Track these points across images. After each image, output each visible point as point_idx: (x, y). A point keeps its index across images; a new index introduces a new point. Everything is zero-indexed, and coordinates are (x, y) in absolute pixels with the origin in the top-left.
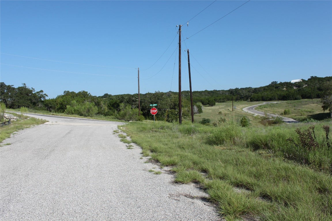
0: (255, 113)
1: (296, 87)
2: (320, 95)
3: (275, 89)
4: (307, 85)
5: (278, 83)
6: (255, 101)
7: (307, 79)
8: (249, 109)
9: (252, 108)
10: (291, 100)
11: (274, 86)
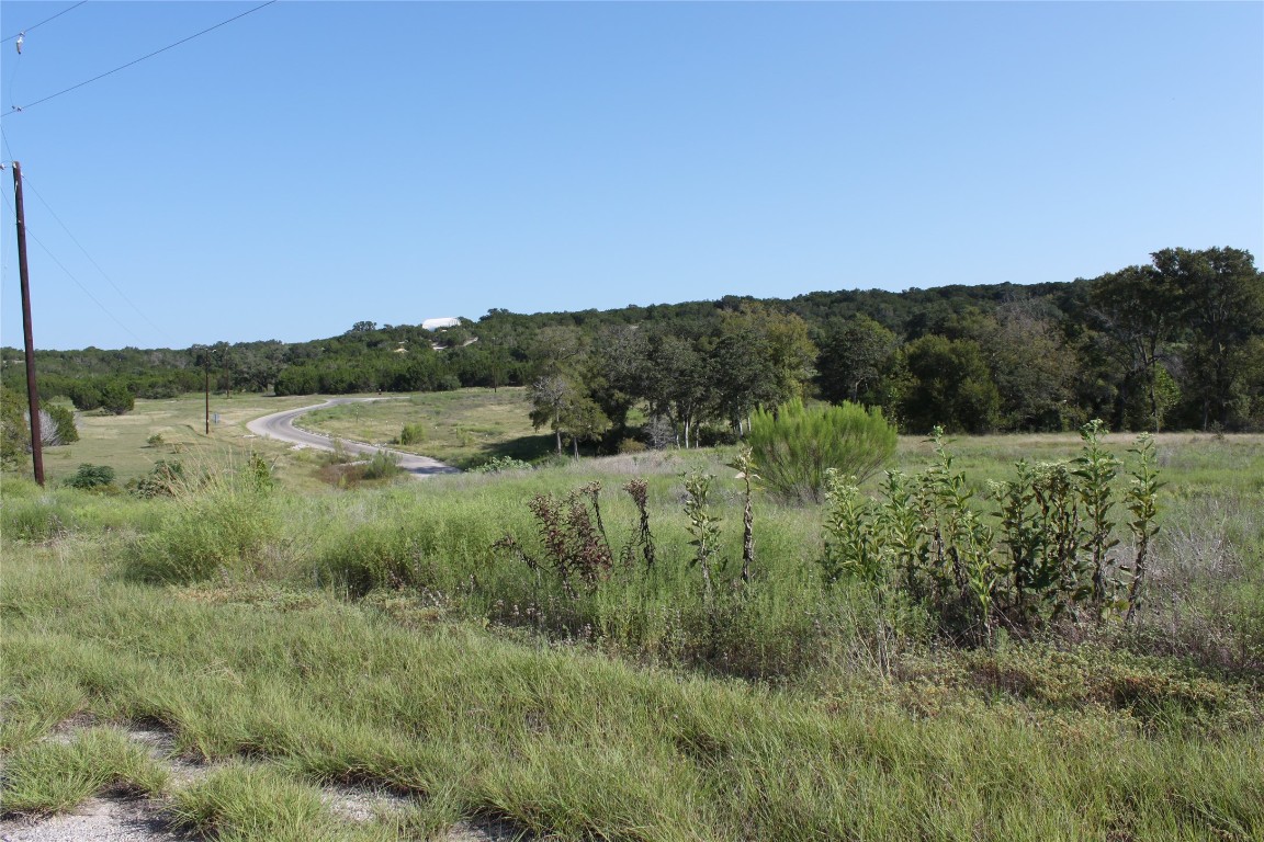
0: (295, 441)
1: (441, 344)
2: (518, 373)
3: (365, 350)
4: (476, 339)
5: (377, 328)
6: (295, 393)
7: (476, 320)
8: (271, 424)
9: (282, 421)
10: (423, 391)
11: (365, 339)
